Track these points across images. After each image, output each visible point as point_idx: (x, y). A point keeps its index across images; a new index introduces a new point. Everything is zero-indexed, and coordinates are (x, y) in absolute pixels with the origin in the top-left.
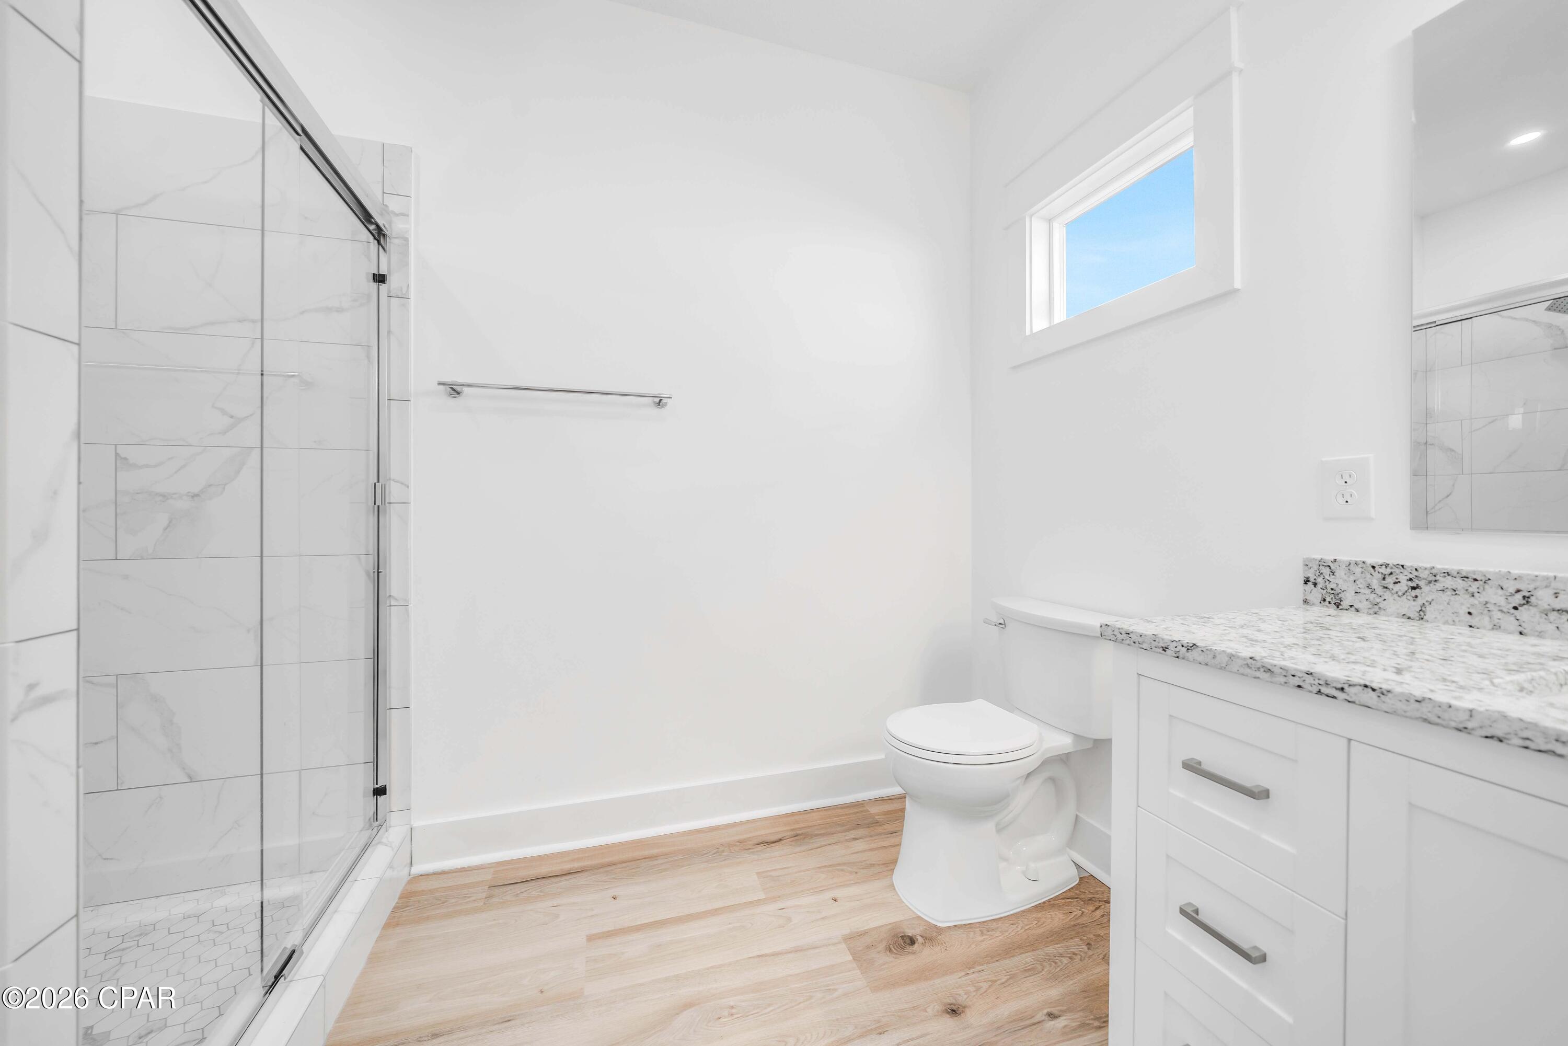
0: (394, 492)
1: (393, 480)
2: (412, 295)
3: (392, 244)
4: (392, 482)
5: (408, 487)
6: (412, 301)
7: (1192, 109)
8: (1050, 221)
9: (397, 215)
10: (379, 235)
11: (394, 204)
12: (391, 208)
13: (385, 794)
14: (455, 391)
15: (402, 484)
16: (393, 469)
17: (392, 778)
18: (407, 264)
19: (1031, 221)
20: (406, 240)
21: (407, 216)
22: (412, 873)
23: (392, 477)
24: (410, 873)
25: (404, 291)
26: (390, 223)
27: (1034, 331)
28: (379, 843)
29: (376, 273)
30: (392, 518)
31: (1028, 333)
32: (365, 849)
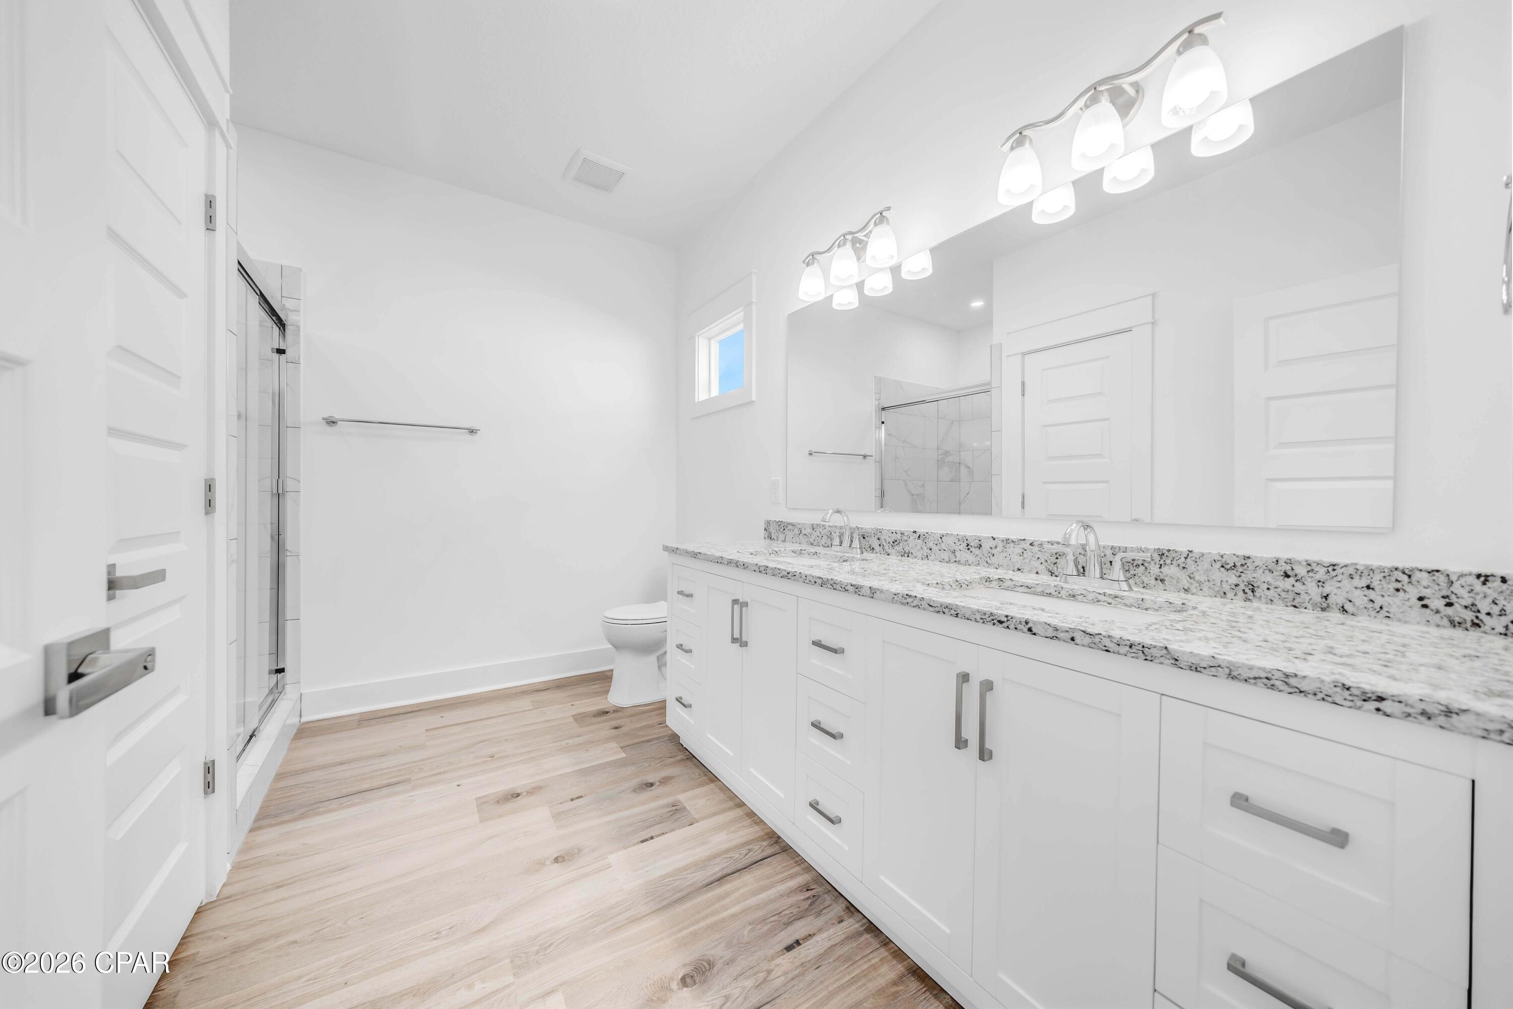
0: (290, 485)
1: (289, 478)
2: (302, 361)
3: (289, 329)
4: (288, 478)
5: (299, 482)
6: (302, 365)
7: (743, 312)
8: (709, 339)
9: (292, 311)
10: (281, 324)
11: (289, 304)
12: (287, 306)
13: (284, 672)
14: (332, 422)
15: (295, 479)
16: (289, 469)
17: (288, 663)
18: (299, 343)
19: (698, 339)
20: (298, 327)
21: (299, 311)
22: (301, 721)
23: (289, 475)
24: (300, 721)
25: (297, 358)
26: (287, 316)
27: (700, 400)
28: (282, 699)
29: (278, 348)
30: (289, 502)
31: (696, 401)
32: (272, 705)
